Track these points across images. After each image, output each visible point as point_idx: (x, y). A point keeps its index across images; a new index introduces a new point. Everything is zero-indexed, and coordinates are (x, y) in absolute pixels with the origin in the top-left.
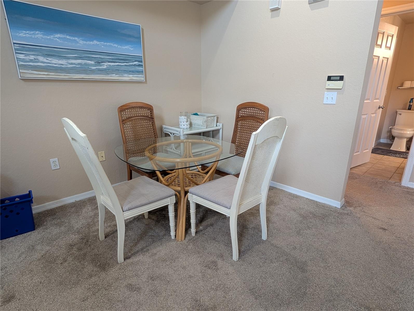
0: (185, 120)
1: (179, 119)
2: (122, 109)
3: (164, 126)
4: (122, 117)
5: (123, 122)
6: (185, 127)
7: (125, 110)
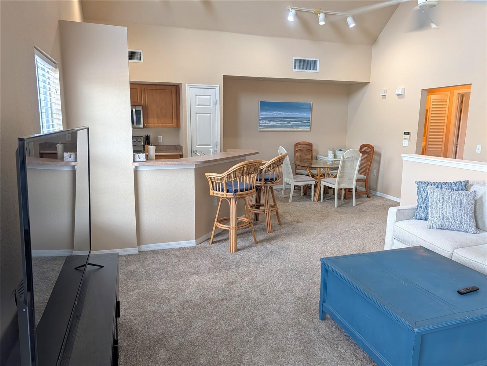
0: (331, 153)
1: (328, 152)
2: (296, 145)
3: (318, 156)
4: (296, 149)
5: (296, 151)
6: (331, 157)
7: (298, 145)
